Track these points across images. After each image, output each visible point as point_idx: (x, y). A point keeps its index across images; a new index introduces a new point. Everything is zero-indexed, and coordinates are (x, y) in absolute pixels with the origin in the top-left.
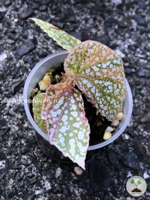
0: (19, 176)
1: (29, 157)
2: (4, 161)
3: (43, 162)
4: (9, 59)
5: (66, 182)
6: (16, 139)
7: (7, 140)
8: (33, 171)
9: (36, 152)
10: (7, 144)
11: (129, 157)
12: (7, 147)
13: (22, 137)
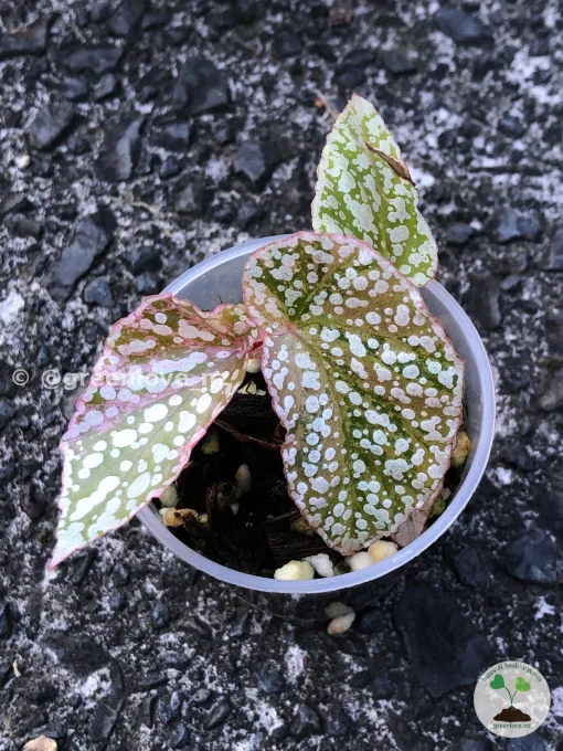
0: (165, 710)
1: (182, 634)
2: (105, 671)
3: (236, 642)
4: (34, 309)
5: (329, 689)
6: (125, 585)
7: (95, 594)
8: (207, 680)
9: (203, 613)
10: (100, 608)
11: (527, 548)
12: (103, 620)
13: (144, 573)
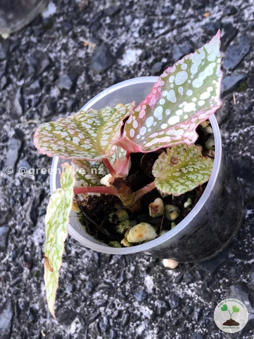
0: (103, 326)
1: (102, 291)
2: (77, 319)
3: (122, 285)
5: (167, 289)
7: (63, 289)
8: (116, 306)
9: (107, 278)
10: (66, 294)
12: (69, 298)
13: (78, 272)
